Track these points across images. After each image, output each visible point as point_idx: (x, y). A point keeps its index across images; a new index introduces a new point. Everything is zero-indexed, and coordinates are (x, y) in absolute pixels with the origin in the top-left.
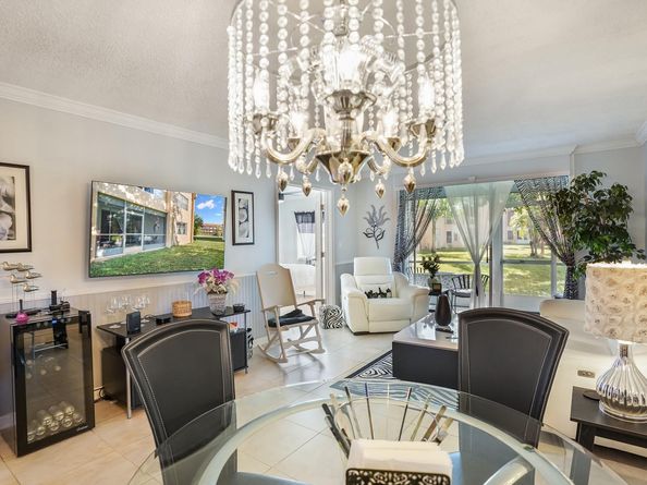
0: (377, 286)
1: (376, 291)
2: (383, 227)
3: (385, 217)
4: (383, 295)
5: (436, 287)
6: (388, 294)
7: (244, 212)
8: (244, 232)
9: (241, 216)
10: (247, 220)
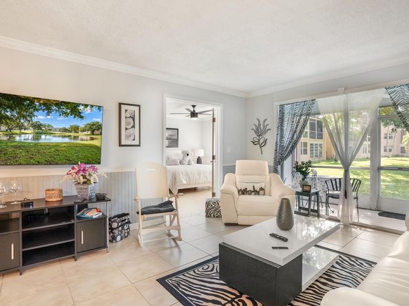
0: (252, 185)
1: (250, 188)
2: (266, 136)
3: (268, 128)
4: (256, 192)
5: (306, 188)
6: (261, 192)
7: (131, 120)
8: (130, 136)
9: (128, 123)
10: (133, 127)
